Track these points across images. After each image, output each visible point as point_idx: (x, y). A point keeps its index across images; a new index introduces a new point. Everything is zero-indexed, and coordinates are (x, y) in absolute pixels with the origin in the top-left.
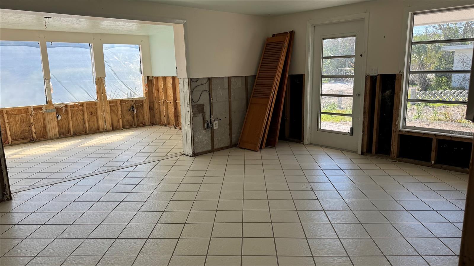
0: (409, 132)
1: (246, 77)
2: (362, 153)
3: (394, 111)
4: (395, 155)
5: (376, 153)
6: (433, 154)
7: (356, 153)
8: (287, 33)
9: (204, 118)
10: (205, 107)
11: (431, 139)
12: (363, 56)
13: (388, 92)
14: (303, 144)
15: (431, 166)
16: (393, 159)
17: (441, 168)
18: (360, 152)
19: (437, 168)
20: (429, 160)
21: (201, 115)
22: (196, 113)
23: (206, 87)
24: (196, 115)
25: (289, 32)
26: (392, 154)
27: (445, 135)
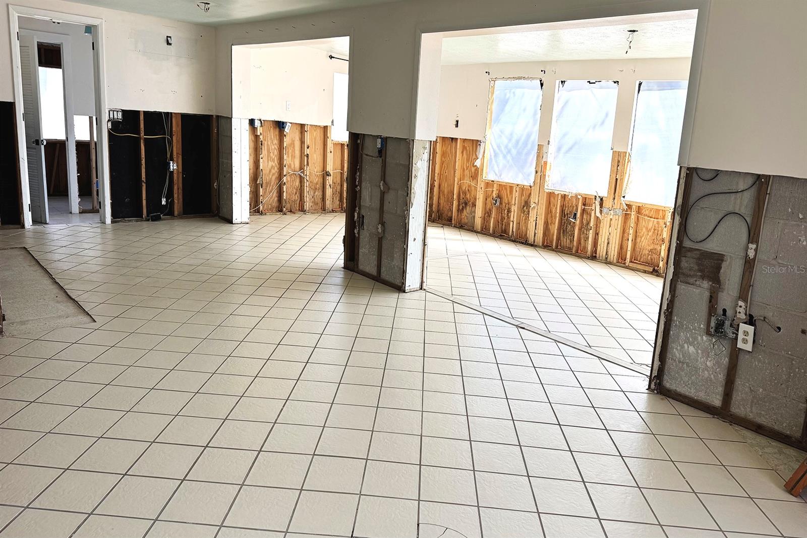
9: (713, 300)
10: (724, 265)
21: (706, 284)
22: (692, 273)
23: (744, 203)
24: (692, 280)
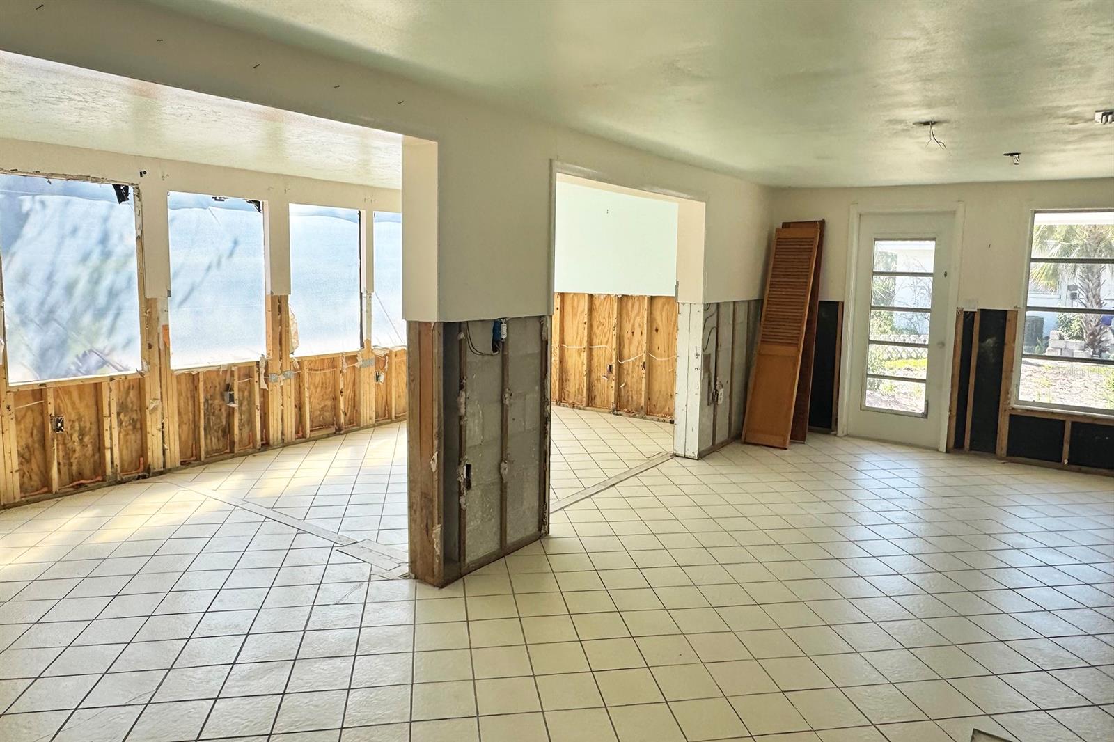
0: (1028, 410)
1: (749, 302)
2: (947, 451)
3: (1004, 375)
4: (1004, 451)
5: (971, 449)
6: (1066, 447)
7: (937, 450)
8: (815, 222)
10: (711, 360)
11: (1064, 422)
12: (948, 275)
13: (990, 342)
14: (835, 435)
15: (1063, 468)
16: (1000, 459)
17: (1079, 471)
18: (943, 448)
19: (1074, 471)
20: (1060, 460)
23: (715, 321)
25: (819, 221)
26: (998, 451)
27: (1085, 415)
